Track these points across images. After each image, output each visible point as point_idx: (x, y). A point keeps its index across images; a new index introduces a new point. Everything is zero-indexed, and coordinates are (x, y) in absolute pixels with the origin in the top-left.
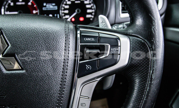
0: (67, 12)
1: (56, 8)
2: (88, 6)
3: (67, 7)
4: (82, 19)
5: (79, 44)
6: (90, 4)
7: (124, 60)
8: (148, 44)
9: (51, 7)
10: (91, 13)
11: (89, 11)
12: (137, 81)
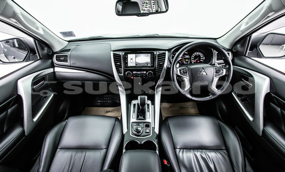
0: (193, 59)
1: (189, 57)
3: (193, 57)
4: (198, 61)
5: (215, 70)
6: (202, 56)
11: (201, 58)
12: (227, 78)
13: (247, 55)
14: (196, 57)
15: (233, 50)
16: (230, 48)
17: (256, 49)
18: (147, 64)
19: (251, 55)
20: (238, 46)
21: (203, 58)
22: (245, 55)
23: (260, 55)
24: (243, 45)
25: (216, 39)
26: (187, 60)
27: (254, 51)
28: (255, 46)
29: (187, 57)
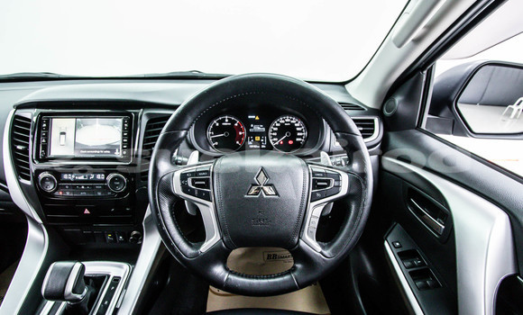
0: (275, 134)
1: (264, 129)
2: (298, 129)
3: (276, 129)
4: (291, 142)
5: (312, 178)
6: (300, 127)
7: (344, 191)
8: (361, 180)
9: (259, 128)
10: (301, 137)
11: (299, 134)
12: (353, 207)
13: (423, 127)
14: (282, 130)
15: (386, 113)
16: (377, 107)
17: (447, 109)
18: (112, 148)
19: (436, 127)
20: (398, 99)
21: (302, 133)
22: (418, 128)
23: (460, 127)
24: (410, 98)
25: (343, 84)
26: (258, 138)
27: (443, 114)
28: (445, 103)
29: (258, 128)
